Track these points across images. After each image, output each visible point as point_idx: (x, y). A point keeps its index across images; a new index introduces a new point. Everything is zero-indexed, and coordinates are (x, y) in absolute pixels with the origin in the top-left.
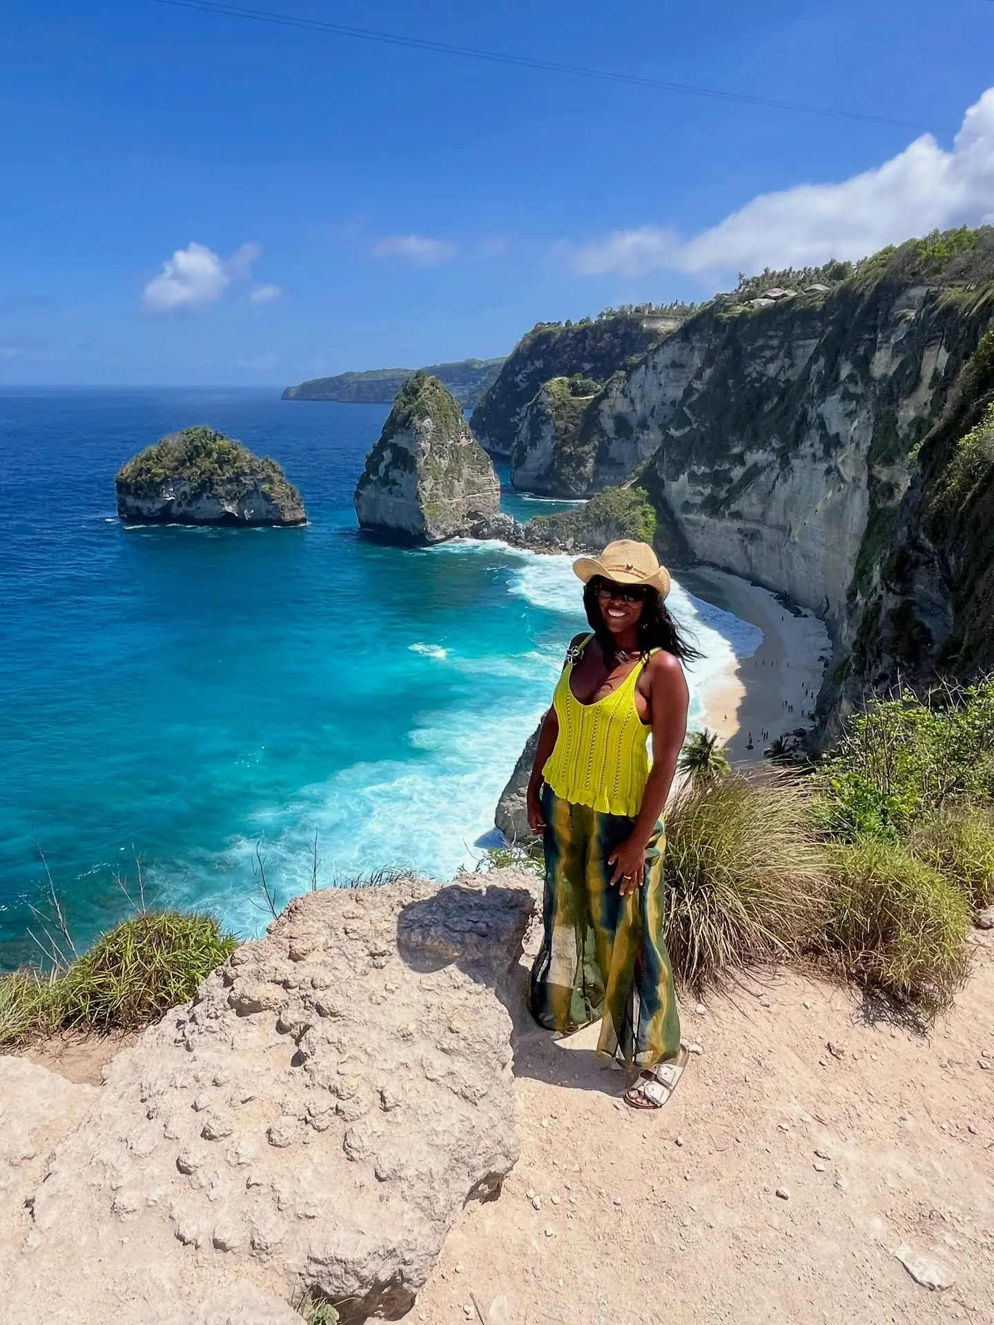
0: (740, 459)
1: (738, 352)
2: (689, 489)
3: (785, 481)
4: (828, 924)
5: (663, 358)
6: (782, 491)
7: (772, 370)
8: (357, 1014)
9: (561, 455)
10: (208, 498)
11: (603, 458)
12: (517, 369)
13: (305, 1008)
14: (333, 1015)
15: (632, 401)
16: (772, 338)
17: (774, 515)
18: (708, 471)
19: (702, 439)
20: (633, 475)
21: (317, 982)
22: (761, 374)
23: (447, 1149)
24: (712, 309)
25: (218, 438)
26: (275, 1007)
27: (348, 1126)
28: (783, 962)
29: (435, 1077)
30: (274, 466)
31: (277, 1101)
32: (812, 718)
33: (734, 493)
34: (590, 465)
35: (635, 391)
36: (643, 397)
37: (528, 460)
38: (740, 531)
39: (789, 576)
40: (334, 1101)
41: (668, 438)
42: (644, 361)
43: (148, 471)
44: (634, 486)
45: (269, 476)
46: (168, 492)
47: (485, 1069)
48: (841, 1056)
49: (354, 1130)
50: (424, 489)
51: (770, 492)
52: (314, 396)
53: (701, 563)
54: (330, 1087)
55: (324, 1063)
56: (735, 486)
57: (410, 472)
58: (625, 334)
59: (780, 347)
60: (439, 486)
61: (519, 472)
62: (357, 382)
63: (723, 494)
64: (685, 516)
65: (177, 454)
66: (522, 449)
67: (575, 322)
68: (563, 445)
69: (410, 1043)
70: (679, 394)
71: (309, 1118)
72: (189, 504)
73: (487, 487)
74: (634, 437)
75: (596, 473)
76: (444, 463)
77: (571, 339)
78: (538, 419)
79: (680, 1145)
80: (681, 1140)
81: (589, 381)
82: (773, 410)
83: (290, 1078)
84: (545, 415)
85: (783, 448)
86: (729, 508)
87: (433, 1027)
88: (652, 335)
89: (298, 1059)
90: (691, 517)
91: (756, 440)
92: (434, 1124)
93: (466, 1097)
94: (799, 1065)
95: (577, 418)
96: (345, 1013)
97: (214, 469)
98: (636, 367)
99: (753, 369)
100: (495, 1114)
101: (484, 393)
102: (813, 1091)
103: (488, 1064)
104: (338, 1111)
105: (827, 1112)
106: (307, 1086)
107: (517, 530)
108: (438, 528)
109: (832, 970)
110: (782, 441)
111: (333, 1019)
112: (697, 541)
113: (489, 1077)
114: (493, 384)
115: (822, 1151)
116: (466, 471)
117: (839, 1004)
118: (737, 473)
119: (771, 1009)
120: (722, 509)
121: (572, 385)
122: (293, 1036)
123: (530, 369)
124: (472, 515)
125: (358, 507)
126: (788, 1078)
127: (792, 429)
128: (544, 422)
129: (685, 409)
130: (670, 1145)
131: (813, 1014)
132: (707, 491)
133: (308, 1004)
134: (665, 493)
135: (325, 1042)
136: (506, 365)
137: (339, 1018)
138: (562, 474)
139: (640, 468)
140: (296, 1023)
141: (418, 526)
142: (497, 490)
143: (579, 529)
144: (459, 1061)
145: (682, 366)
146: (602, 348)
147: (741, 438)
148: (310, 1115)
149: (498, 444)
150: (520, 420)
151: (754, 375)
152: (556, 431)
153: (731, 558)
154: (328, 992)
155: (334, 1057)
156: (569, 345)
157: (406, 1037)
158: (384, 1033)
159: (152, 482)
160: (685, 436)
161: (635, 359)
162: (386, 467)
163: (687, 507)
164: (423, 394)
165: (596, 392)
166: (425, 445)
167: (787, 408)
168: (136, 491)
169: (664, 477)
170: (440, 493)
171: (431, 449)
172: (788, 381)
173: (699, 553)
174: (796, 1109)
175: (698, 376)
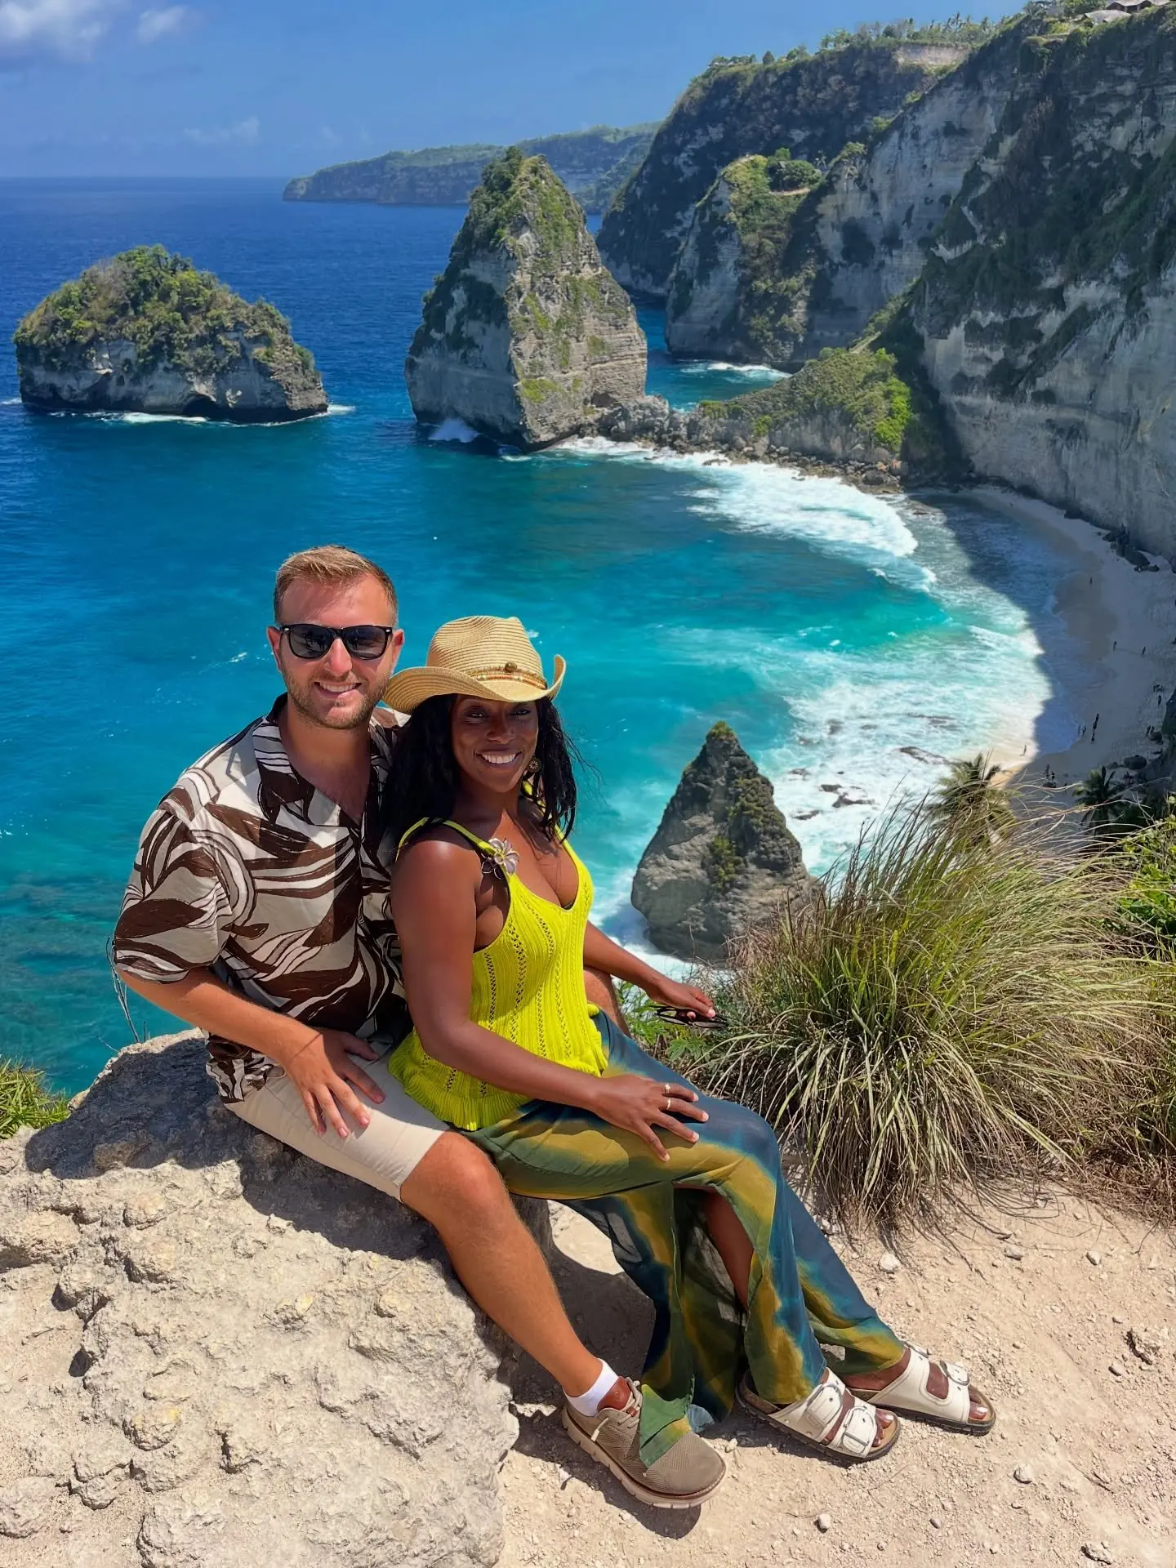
0: (1057, 298)
1: (1061, 104)
2: (966, 352)
3: (1134, 335)
4: (1143, 1108)
5: (931, 118)
6: (1127, 354)
7: (1120, 137)
8: (199, 1276)
9: (750, 296)
10: (166, 369)
11: (821, 300)
12: (679, 141)
13: (107, 1262)
14: (153, 1278)
15: (874, 198)
16: (1122, 80)
17: (1112, 394)
18: (1000, 319)
19: (993, 262)
20: (871, 327)
21: (133, 1214)
22: (1101, 146)
23: (343, 1550)
24: (1019, 27)
25: (178, 268)
26: (55, 1257)
27: (151, 1500)
28: (1054, 1173)
29: (338, 1403)
30: (272, 316)
31: (24, 1445)
32: (1157, 738)
33: (1044, 358)
34: (800, 312)
35: (880, 181)
36: (893, 189)
37: (695, 303)
38: (1051, 424)
39: (1130, 500)
40: (128, 1452)
41: (935, 262)
42: (898, 125)
43: (67, 324)
44: (874, 347)
45: (264, 333)
46: (100, 360)
47: (441, 1388)
48: (1152, 1358)
49: (158, 1511)
50: (520, 355)
51: (1106, 357)
52: (338, 195)
53: (982, 480)
54: (124, 1424)
55: (121, 1374)
56: (1045, 348)
57: (498, 326)
58: (868, 75)
59: (1136, 97)
60: (546, 350)
61: (680, 325)
62: (407, 169)
63: (1024, 360)
64: (957, 398)
65: (112, 295)
66: (684, 284)
67: (780, 58)
68: (756, 278)
69: (297, 1335)
70: (956, 183)
71: (75, 1484)
72: (136, 380)
73: (625, 351)
74: (877, 259)
75: (809, 326)
76: (554, 310)
77: (774, 84)
78: (714, 233)
79: (824, 1530)
80: (826, 1521)
81: (801, 163)
82: (1120, 209)
83: (57, 1401)
84: (724, 224)
85: (1135, 276)
86: (1034, 383)
87: (347, 1304)
88: (914, 76)
89: (81, 1363)
90: (968, 400)
91: (1085, 267)
92: (322, 1500)
93: (397, 1443)
94: (1069, 1374)
95: (780, 228)
96: (177, 1275)
97: (176, 321)
98: (882, 136)
99: (1086, 136)
100: (453, 1476)
101: (623, 186)
102: (1090, 1424)
103: (447, 1377)
104: (134, 1471)
105: (1116, 1467)
106: (85, 1419)
107: (674, 423)
108: (543, 421)
109: (1147, 1193)
110: (1132, 265)
111: (153, 1286)
112: (977, 444)
113: (447, 1402)
114: (636, 169)
115: (1096, 1547)
116: (590, 323)
117: (1154, 1259)
118: (1051, 322)
119: (1024, 1264)
120: (1021, 386)
121: (772, 171)
122: (81, 1315)
123: (701, 141)
124: (601, 399)
125: (412, 385)
126: (1046, 1402)
127: (1150, 243)
128: (722, 237)
129: (965, 209)
130: (804, 1527)
131: (1105, 1276)
132: (997, 356)
133: (111, 1255)
134: (923, 360)
135: (129, 1332)
136: (659, 137)
137: (164, 1285)
138: (751, 328)
139: (884, 316)
140: (88, 1290)
141: (510, 417)
142: (641, 355)
143: (777, 422)
144: (388, 1372)
145: (964, 132)
146: (825, 102)
147: (1061, 261)
148: (78, 1478)
149: (644, 276)
150: (682, 234)
151: (1089, 147)
152: (744, 252)
153: (1034, 472)
154: (152, 1232)
155: (144, 1362)
156: (766, 98)
157: (291, 1323)
158: (251, 1315)
159: (73, 342)
160: (964, 257)
161: (882, 121)
162: (458, 317)
163: (962, 382)
164: (519, 189)
165: (812, 182)
166: (522, 278)
167: (1144, 207)
168: (48, 357)
169: (923, 330)
170: (547, 361)
171: (533, 284)
172: (1147, 157)
173: (979, 463)
174: (1056, 1461)
175: (991, 150)
